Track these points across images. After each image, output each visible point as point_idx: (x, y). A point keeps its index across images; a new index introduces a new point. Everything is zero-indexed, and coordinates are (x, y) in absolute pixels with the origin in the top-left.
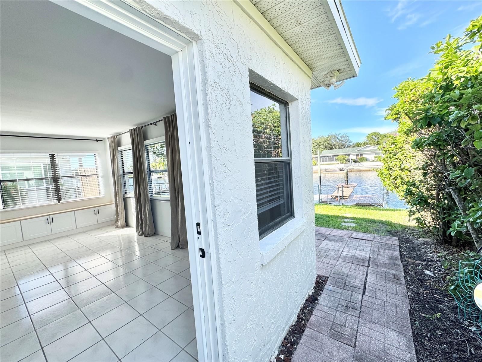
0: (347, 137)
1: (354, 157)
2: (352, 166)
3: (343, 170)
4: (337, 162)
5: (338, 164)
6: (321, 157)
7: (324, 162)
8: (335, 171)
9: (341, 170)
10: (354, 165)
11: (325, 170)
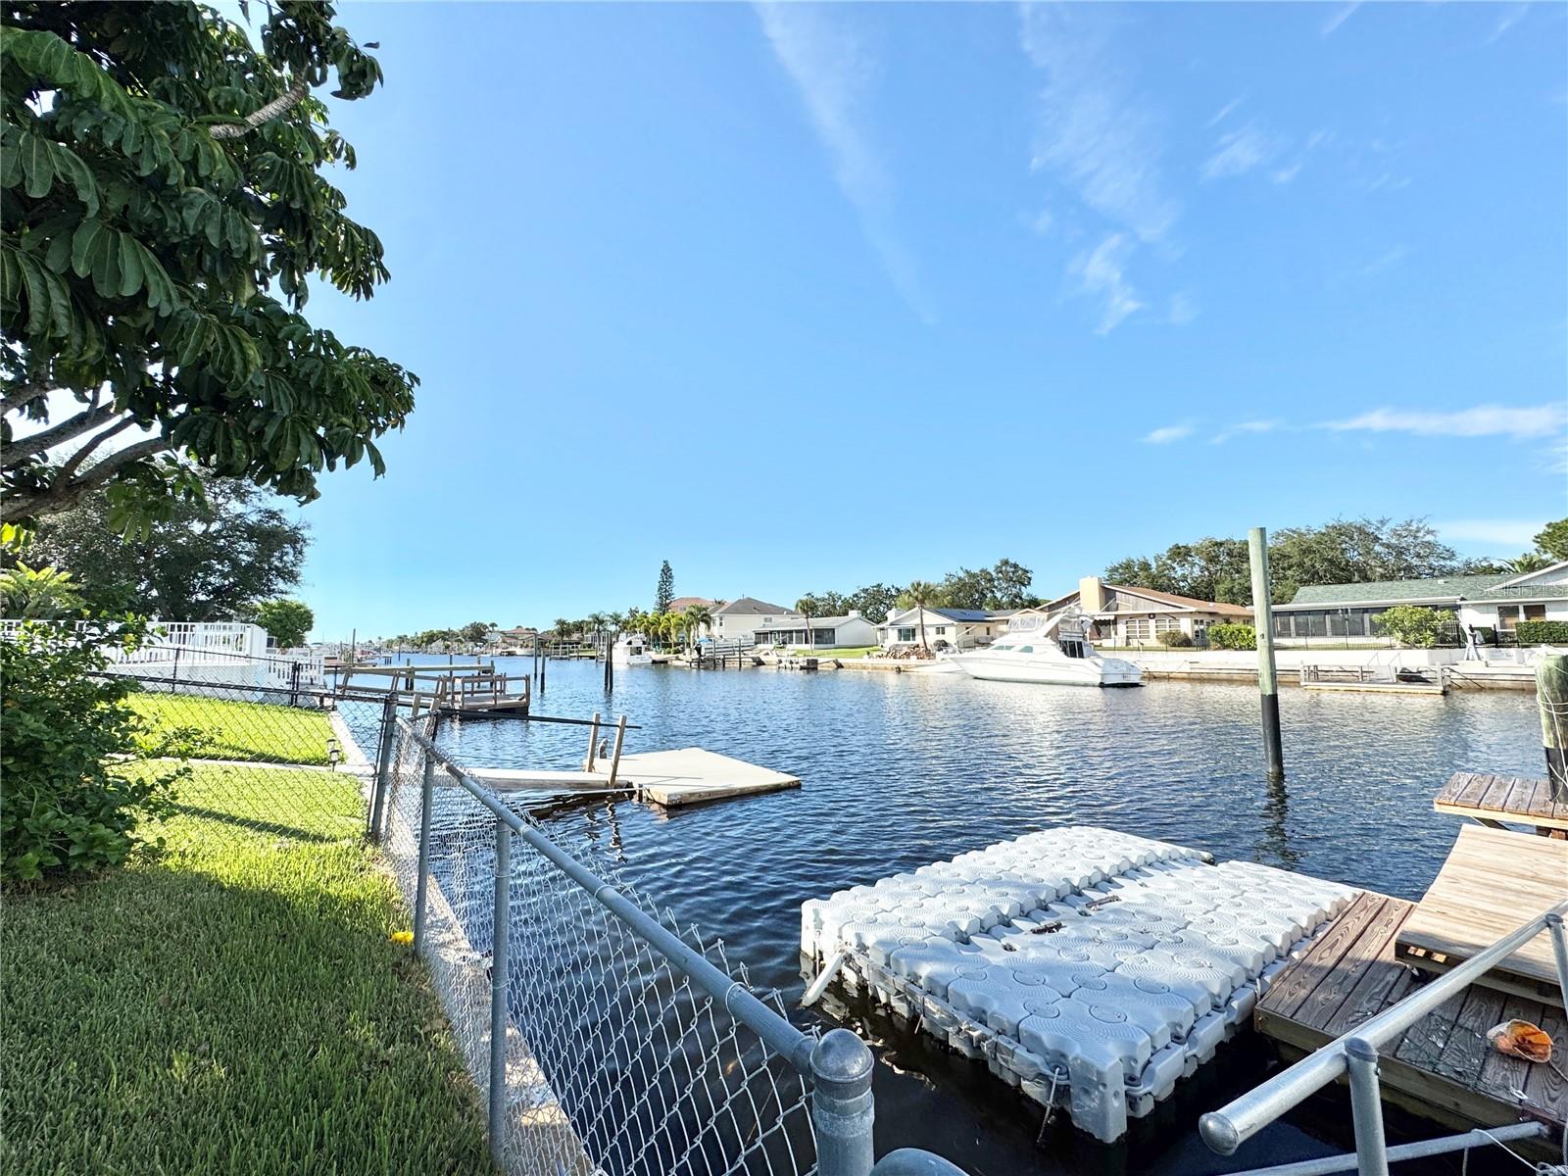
0: (1429, 532)
3: (1425, 681)
4: (1385, 641)
5: (1391, 647)
6: (1291, 613)
7: (1306, 635)
8: (1371, 681)
9: (1408, 677)
10: (1493, 658)
11: (1315, 674)
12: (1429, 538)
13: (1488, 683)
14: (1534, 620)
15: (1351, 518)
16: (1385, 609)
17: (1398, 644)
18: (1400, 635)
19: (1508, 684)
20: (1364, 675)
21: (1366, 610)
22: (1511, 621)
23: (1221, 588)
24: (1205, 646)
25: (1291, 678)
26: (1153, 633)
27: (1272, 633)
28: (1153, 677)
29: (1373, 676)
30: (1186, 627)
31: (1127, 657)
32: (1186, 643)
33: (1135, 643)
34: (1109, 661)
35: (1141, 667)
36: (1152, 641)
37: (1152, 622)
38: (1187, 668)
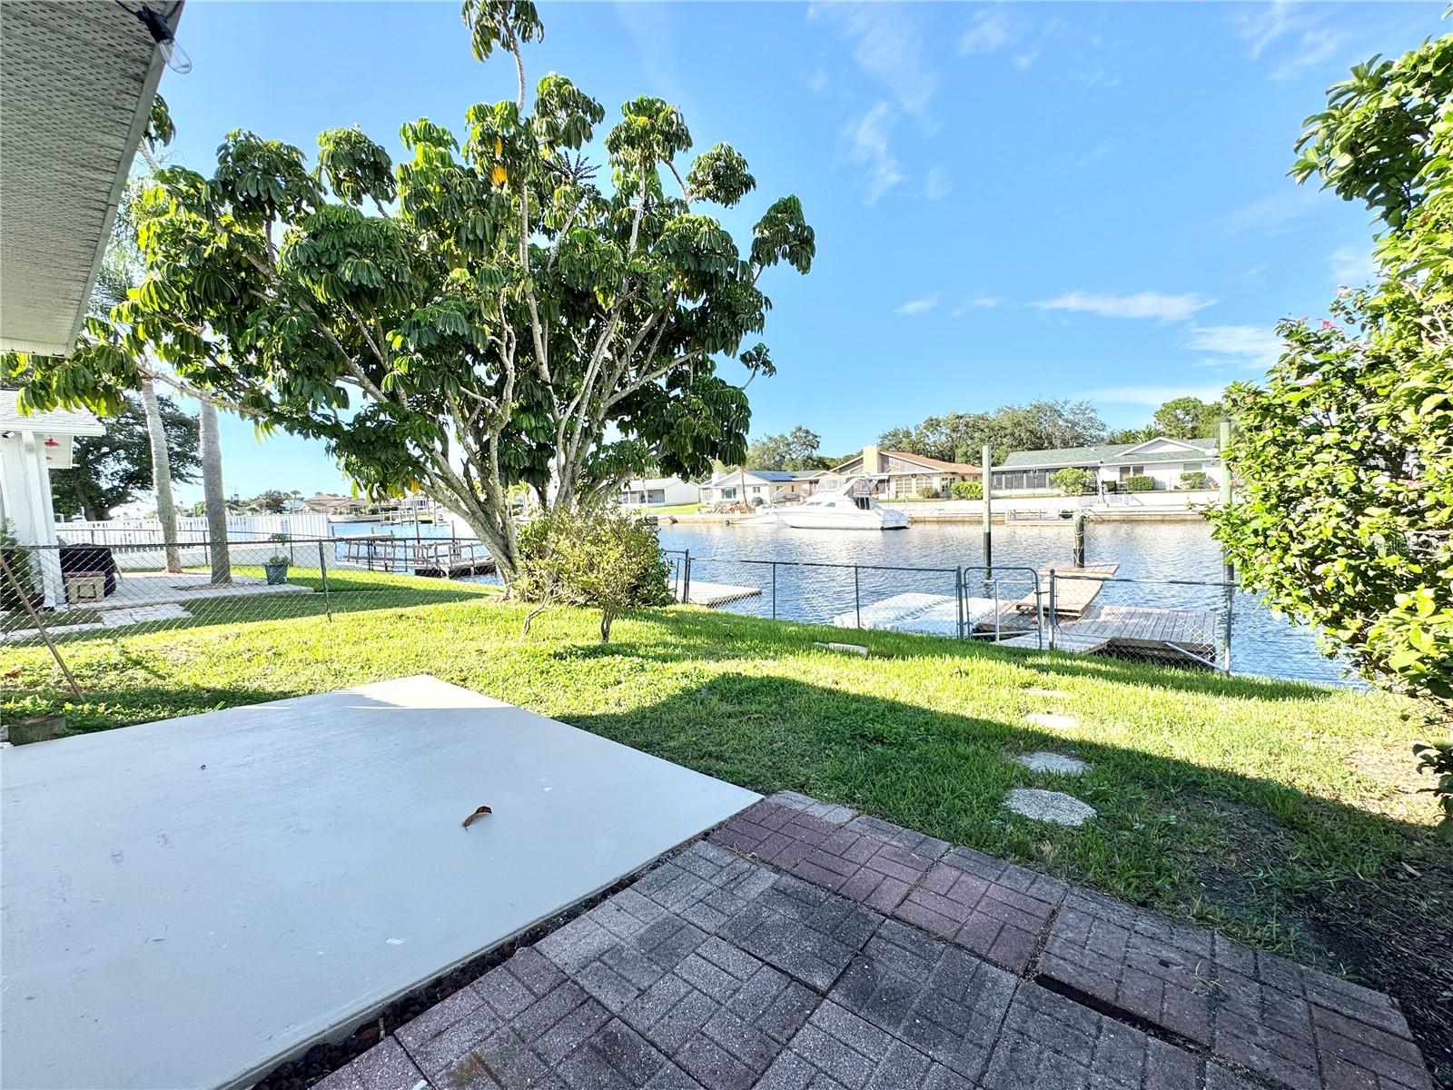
0: (1092, 410)
1: (1114, 476)
2: (1102, 504)
3: (1070, 517)
4: (1056, 491)
5: (1059, 496)
6: (1003, 473)
7: (1011, 488)
8: (1045, 519)
9: (1066, 516)
10: (1112, 501)
11: (1015, 515)
12: (1092, 415)
13: (1106, 518)
14: (1138, 476)
15: (1047, 399)
16: (1059, 469)
17: (1063, 494)
18: (1064, 488)
19: (1117, 518)
20: (1040, 516)
21: (1047, 470)
22: (1125, 477)
23: (959, 452)
24: (949, 497)
25: (1000, 519)
26: (914, 489)
27: (992, 487)
28: (914, 521)
29: (1046, 516)
30: (937, 484)
31: (897, 507)
32: (936, 495)
33: (902, 496)
34: (887, 511)
35: (907, 514)
36: (914, 495)
37: (914, 480)
38: (936, 514)
